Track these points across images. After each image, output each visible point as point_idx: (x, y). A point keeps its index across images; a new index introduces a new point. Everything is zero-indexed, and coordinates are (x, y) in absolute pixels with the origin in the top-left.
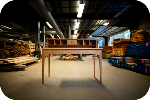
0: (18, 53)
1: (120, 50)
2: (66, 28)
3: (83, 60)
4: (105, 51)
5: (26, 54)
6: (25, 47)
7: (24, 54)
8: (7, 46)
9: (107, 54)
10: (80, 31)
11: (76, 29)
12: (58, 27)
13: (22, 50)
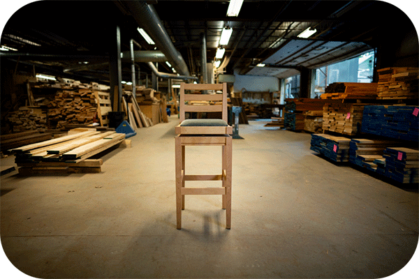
0: (68, 116)
1: (344, 117)
2: (192, 43)
3: (242, 138)
4: (301, 112)
5: (88, 121)
6: (84, 101)
7: (83, 120)
8: (35, 98)
9: (306, 120)
10: (233, 51)
11: (221, 47)
12: (171, 40)
13: (76, 109)
